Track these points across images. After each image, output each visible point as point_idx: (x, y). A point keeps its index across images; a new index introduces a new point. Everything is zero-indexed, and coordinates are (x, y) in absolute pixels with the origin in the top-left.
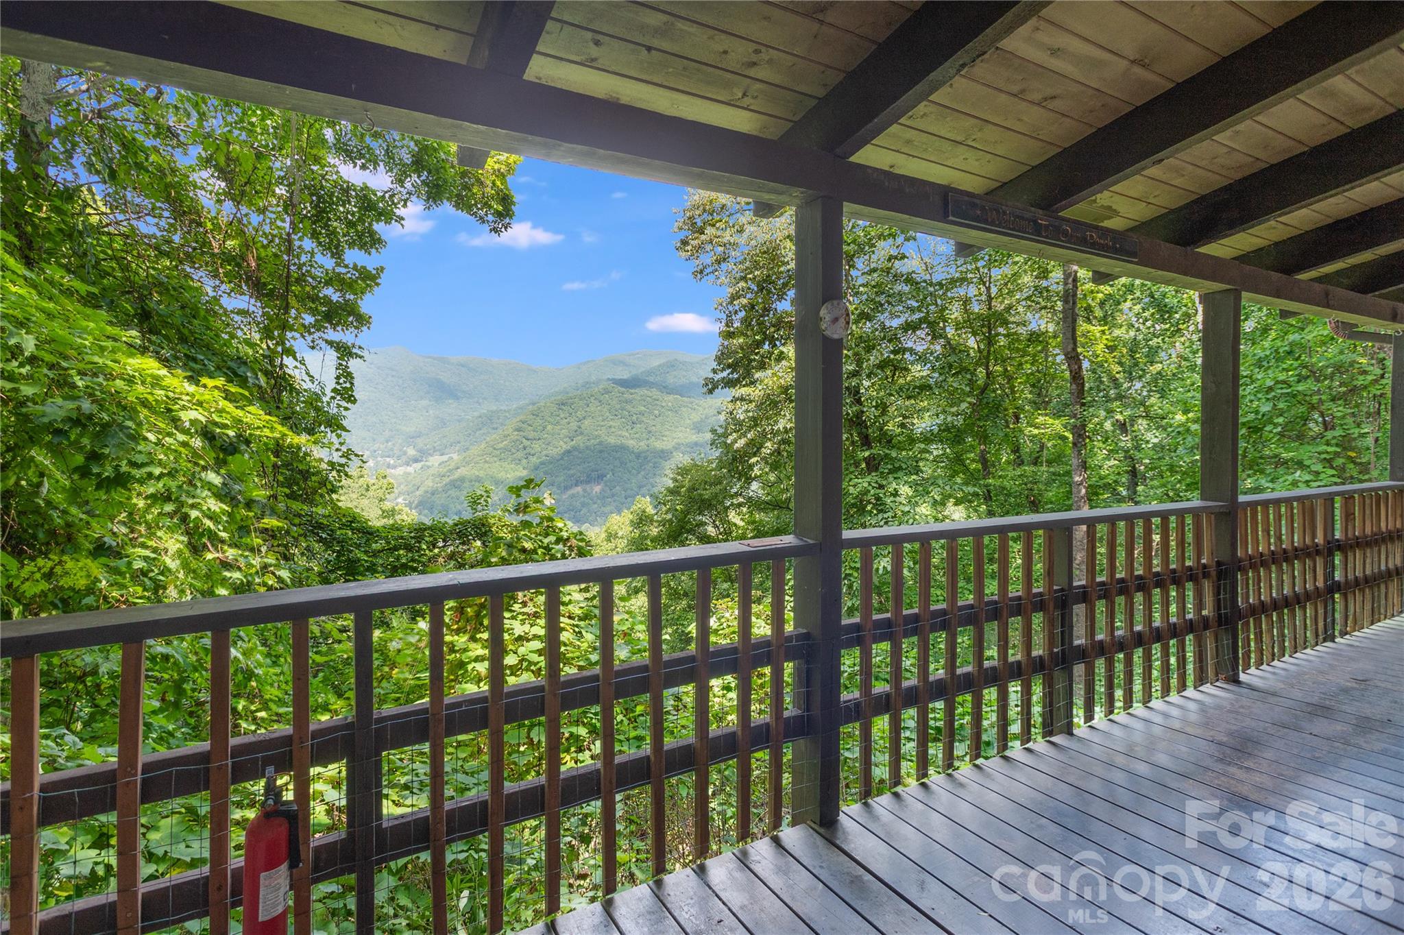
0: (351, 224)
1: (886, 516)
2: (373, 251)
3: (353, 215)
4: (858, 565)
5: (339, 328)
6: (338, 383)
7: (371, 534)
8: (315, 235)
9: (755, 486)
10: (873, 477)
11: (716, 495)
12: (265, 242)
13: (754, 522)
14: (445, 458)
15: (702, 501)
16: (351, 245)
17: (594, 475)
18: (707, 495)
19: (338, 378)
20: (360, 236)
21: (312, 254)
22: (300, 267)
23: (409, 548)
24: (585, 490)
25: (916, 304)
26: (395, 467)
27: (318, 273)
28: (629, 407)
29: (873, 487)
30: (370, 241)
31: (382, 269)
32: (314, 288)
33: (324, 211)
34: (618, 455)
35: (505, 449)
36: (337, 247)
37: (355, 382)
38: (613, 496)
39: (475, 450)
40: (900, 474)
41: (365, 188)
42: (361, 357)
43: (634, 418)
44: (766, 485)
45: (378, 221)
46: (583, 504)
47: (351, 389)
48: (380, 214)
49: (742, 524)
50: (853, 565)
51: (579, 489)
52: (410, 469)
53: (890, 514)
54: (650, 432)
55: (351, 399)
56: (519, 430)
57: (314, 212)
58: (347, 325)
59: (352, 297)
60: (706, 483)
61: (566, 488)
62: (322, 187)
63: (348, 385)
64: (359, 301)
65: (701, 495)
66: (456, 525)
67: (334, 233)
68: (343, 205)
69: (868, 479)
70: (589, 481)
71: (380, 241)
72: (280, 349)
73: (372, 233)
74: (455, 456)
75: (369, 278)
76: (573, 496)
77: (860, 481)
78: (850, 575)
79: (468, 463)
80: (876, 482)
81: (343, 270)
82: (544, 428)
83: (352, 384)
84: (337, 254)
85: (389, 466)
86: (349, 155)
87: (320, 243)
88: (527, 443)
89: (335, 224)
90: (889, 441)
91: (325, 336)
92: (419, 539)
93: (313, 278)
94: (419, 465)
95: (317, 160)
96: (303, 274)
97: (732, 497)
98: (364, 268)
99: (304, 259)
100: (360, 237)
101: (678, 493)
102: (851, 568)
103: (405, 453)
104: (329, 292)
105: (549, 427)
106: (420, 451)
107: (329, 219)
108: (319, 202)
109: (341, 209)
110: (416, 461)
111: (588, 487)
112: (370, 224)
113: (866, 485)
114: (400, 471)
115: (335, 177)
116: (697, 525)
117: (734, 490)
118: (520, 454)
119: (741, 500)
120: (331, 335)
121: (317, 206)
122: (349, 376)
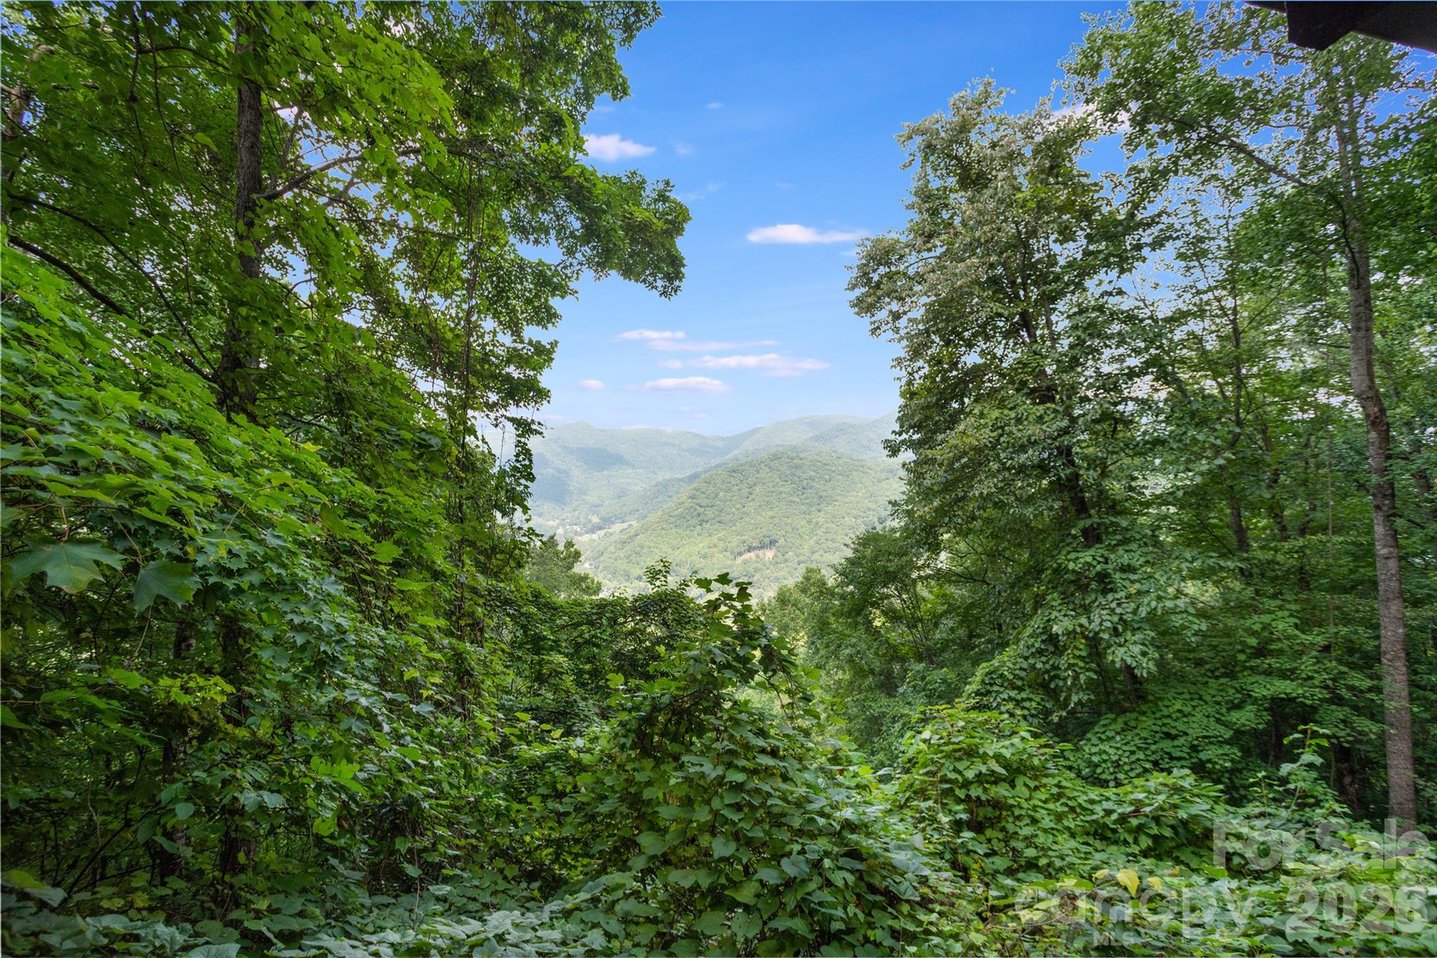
0: (529, 301)
1: (1117, 596)
2: (550, 325)
3: (530, 291)
4: (1084, 654)
5: (521, 404)
6: (517, 461)
7: (555, 609)
8: (496, 315)
9: (943, 556)
10: (1097, 551)
11: (903, 567)
12: (452, 325)
13: (945, 595)
14: (625, 525)
15: (887, 573)
16: (529, 321)
17: (767, 540)
18: (892, 567)
19: (517, 455)
20: (537, 310)
21: (495, 333)
22: (484, 346)
23: (591, 623)
24: (757, 556)
25: (1142, 345)
26: (581, 535)
27: (500, 351)
28: (798, 472)
29: (1099, 563)
30: (546, 316)
31: (556, 342)
32: (497, 367)
33: (503, 290)
34: (789, 521)
35: (681, 517)
36: (516, 325)
37: (534, 458)
38: (786, 561)
39: (652, 518)
40: (1134, 546)
41: (540, 263)
42: (541, 433)
43: (805, 483)
44: (956, 554)
45: (553, 295)
46: (756, 570)
47: (530, 467)
48: (555, 289)
49: (931, 597)
50: (1077, 653)
51: (752, 555)
52: (594, 536)
53: (1122, 594)
54: (821, 497)
55: (531, 477)
56: (692, 498)
57: (494, 292)
58: (527, 400)
59: (532, 373)
60: (890, 554)
61: (740, 554)
62: (501, 268)
63: (527, 462)
64: (539, 377)
65: (884, 567)
66: (636, 601)
67: (514, 310)
68: (521, 283)
69: (1091, 552)
70: (762, 547)
71: (555, 315)
72: (461, 427)
73: (548, 309)
74: (634, 523)
75: (544, 354)
76: (745, 562)
77: (1080, 555)
78: (1074, 665)
79: (647, 530)
80: (1102, 556)
81: (520, 346)
82: (717, 495)
83: (531, 461)
84: (517, 333)
85: (576, 533)
86: (522, 230)
87: (501, 323)
88: (701, 510)
89: (514, 302)
90: (1113, 507)
91: (508, 414)
92: (600, 615)
93: (497, 358)
94: (602, 533)
95: (495, 240)
96: (486, 354)
97: (919, 569)
98: (539, 342)
99: (487, 339)
100: (537, 313)
101: (861, 565)
102: (1075, 657)
103: (590, 521)
104: (512, 370)
105: (721, 494)
106: (603, 519)
107: (508, 298)
108: (499, 282)
109: (519, 287)
110: (600, 528)
111: (760, 553)
112: (546, 300)
113: (1089, 559)
114: (586, 538)
115: (512, 256)
116: (881, 599)
117: (920, 563)
118: (694, 521)
119: (929, 572)
120: (513, 411)
121: (497, 286)
122: (527, 453)
